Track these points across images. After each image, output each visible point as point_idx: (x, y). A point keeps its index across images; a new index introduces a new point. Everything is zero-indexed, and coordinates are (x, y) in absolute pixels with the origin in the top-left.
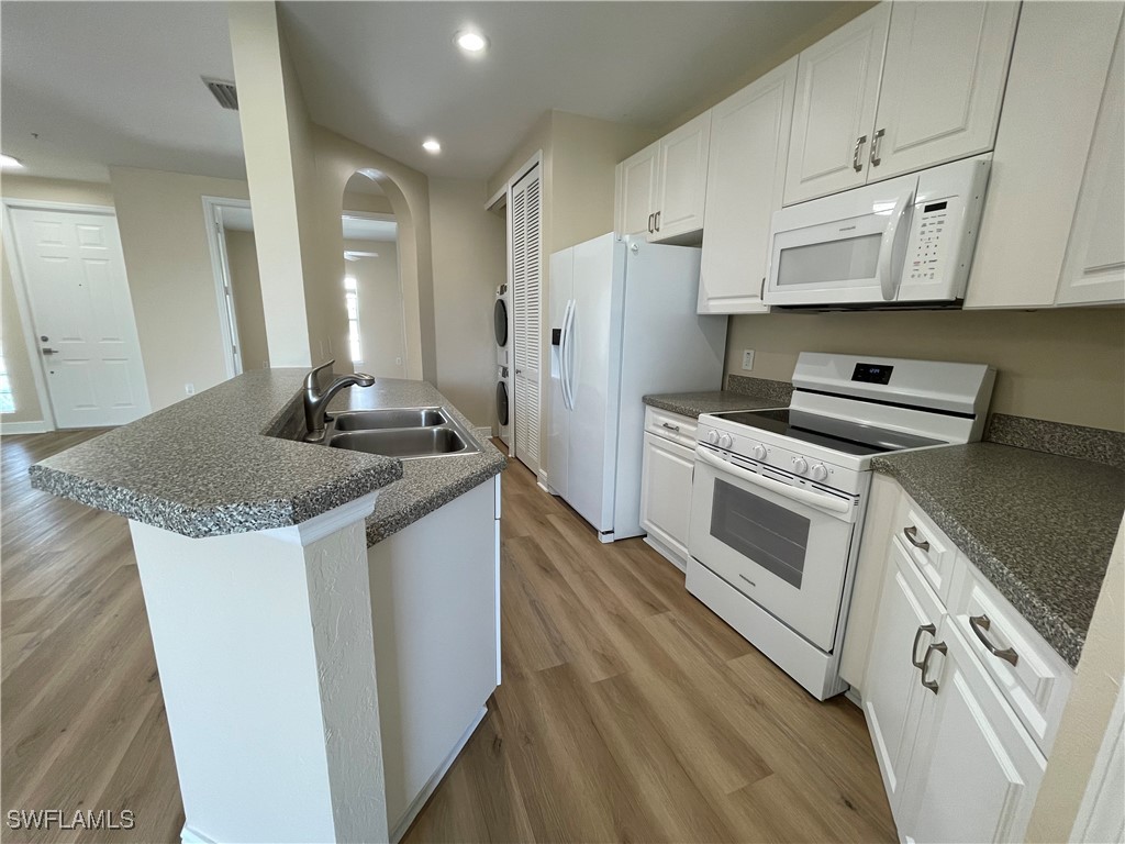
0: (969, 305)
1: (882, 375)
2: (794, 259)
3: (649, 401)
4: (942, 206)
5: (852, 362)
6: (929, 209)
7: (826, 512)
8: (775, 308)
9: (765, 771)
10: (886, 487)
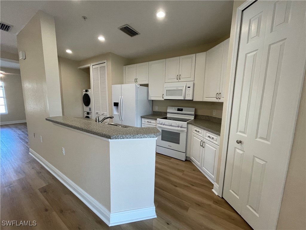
0: (194, 100)
1: (182, 110)
2: (169, 92)
3: (142, 117)
4: (190, 87)
5: (177, 108)
6: (188, 87)
7: (182, 131)
8: (165, 99)
9: (184, 171)
10: (190, 126)
